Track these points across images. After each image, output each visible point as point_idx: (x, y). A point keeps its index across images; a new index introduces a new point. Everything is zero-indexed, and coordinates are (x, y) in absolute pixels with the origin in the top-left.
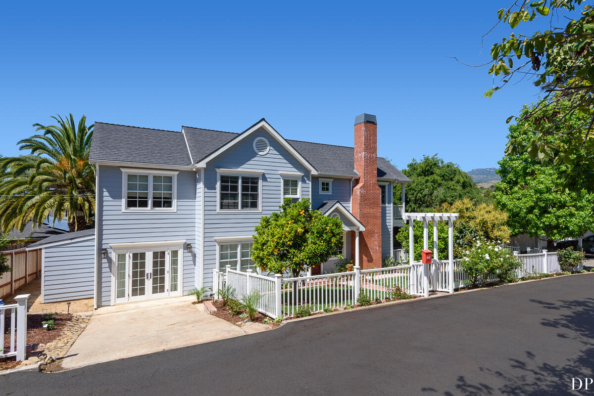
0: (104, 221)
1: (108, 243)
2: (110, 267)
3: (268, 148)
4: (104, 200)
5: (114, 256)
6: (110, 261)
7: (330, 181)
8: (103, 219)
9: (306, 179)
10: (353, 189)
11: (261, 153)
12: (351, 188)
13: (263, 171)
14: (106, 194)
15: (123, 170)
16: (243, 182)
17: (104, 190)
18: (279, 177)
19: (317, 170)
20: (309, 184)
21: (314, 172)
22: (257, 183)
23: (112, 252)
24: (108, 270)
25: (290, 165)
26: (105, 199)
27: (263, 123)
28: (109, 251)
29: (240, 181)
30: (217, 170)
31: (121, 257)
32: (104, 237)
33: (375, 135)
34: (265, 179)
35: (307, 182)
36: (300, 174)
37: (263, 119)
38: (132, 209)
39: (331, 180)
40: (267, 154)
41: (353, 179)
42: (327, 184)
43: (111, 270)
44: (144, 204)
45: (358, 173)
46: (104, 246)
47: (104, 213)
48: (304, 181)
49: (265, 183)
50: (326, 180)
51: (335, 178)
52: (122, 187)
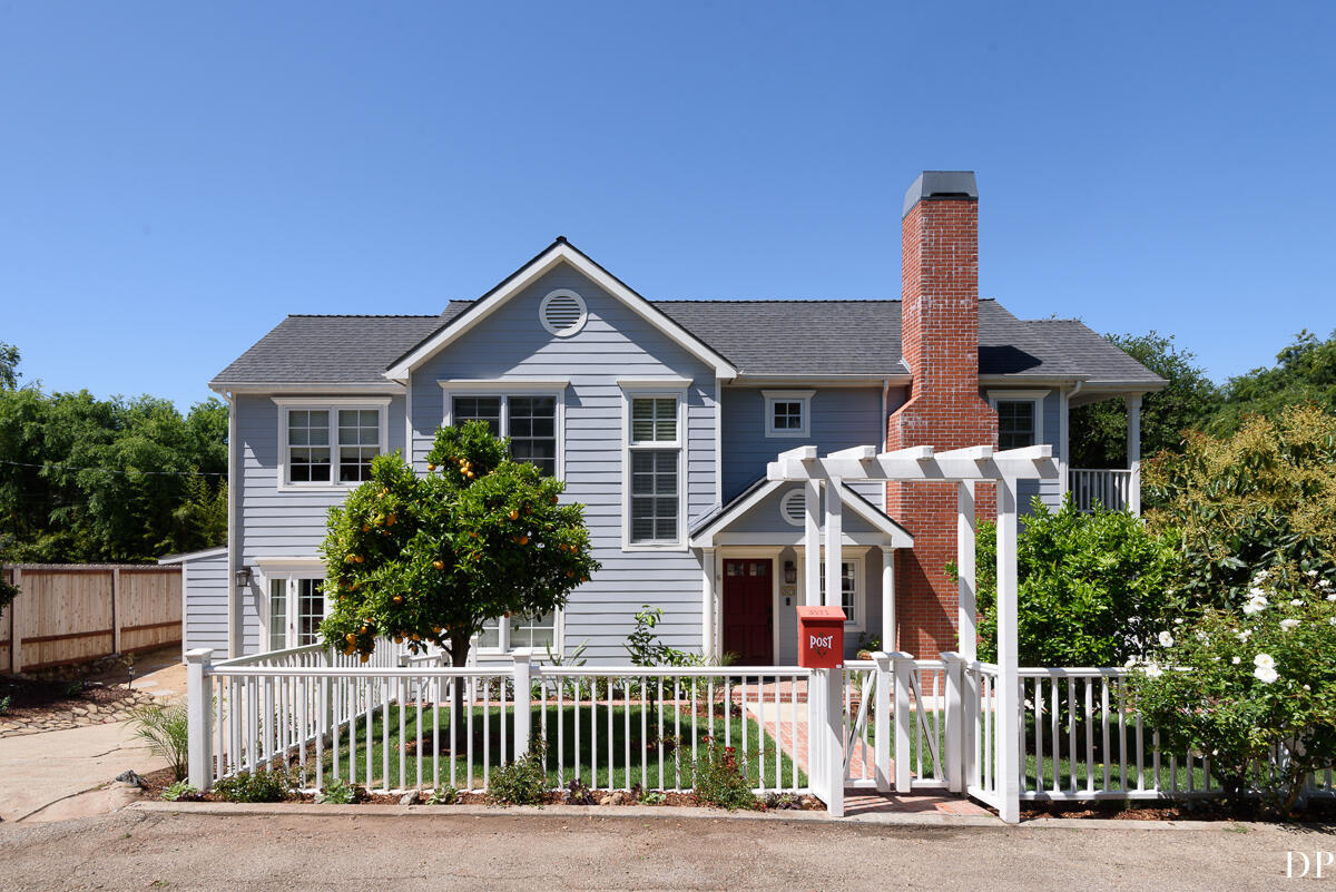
0: (246, 510)
1: (255, 555)
2: (257, 605)
3: (583, 318)
4: (245, 466)
5: (264, 584)
6: (256, 591)
7: (805, 400)
8: (245, 505)
9: (702, 394)
10: (888, 419)
11: (563, 333)
12: (885, 413)
13: (566, 379)
14: (249, 453)
15: (278, 401)
16: (511, 412)
17: (246, 446)
18: (617, 391)
19: (733, 365)
20: (716, 409)
21: (724, 371)
22: (551, 412)
23: (260, 574)
24: (253, 610)
25: (649, 358)
26: (247, 463)
27: (562, 250)
28: (255, 571)
29: (504, 409)
30: (441, 384)
31: (278, 587)
32: (247, 542)
33: (973, 237)
34: (572, 399)
35: (707, 401)
36: (679, 378)
37: (561, 240)
38: (300, 485)
39: (809, 394)
40: (580, 332)
41: (887, 389)
42: (795, 408)
43: (258, 611)
44: (321, 474)
45: (908, 367)
46: (246, 562)
47: (247, 493)
48: (695, 401)
49: (573, 412)
50: (788, 397)
51: (819, 390)
52: (277, 438)
